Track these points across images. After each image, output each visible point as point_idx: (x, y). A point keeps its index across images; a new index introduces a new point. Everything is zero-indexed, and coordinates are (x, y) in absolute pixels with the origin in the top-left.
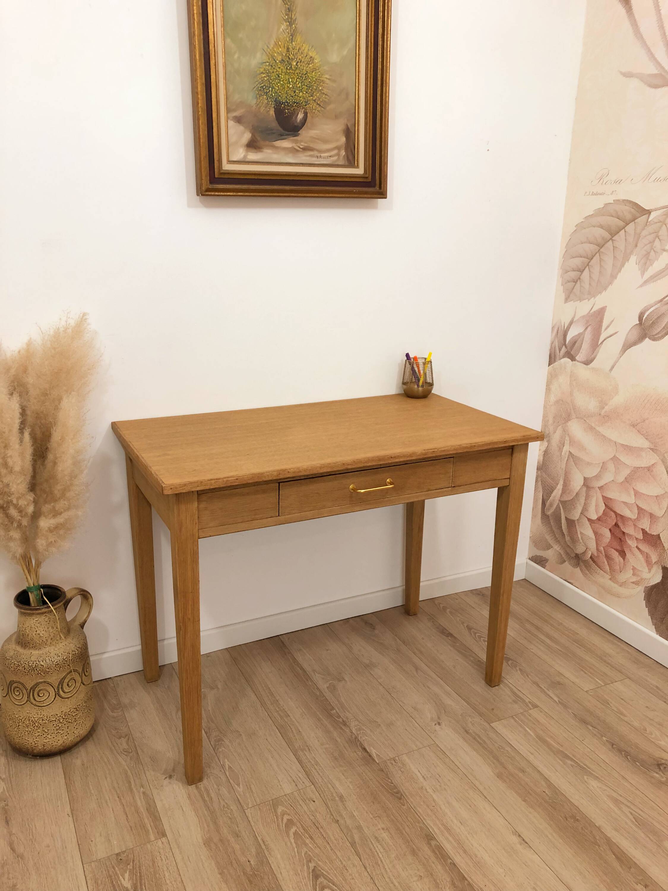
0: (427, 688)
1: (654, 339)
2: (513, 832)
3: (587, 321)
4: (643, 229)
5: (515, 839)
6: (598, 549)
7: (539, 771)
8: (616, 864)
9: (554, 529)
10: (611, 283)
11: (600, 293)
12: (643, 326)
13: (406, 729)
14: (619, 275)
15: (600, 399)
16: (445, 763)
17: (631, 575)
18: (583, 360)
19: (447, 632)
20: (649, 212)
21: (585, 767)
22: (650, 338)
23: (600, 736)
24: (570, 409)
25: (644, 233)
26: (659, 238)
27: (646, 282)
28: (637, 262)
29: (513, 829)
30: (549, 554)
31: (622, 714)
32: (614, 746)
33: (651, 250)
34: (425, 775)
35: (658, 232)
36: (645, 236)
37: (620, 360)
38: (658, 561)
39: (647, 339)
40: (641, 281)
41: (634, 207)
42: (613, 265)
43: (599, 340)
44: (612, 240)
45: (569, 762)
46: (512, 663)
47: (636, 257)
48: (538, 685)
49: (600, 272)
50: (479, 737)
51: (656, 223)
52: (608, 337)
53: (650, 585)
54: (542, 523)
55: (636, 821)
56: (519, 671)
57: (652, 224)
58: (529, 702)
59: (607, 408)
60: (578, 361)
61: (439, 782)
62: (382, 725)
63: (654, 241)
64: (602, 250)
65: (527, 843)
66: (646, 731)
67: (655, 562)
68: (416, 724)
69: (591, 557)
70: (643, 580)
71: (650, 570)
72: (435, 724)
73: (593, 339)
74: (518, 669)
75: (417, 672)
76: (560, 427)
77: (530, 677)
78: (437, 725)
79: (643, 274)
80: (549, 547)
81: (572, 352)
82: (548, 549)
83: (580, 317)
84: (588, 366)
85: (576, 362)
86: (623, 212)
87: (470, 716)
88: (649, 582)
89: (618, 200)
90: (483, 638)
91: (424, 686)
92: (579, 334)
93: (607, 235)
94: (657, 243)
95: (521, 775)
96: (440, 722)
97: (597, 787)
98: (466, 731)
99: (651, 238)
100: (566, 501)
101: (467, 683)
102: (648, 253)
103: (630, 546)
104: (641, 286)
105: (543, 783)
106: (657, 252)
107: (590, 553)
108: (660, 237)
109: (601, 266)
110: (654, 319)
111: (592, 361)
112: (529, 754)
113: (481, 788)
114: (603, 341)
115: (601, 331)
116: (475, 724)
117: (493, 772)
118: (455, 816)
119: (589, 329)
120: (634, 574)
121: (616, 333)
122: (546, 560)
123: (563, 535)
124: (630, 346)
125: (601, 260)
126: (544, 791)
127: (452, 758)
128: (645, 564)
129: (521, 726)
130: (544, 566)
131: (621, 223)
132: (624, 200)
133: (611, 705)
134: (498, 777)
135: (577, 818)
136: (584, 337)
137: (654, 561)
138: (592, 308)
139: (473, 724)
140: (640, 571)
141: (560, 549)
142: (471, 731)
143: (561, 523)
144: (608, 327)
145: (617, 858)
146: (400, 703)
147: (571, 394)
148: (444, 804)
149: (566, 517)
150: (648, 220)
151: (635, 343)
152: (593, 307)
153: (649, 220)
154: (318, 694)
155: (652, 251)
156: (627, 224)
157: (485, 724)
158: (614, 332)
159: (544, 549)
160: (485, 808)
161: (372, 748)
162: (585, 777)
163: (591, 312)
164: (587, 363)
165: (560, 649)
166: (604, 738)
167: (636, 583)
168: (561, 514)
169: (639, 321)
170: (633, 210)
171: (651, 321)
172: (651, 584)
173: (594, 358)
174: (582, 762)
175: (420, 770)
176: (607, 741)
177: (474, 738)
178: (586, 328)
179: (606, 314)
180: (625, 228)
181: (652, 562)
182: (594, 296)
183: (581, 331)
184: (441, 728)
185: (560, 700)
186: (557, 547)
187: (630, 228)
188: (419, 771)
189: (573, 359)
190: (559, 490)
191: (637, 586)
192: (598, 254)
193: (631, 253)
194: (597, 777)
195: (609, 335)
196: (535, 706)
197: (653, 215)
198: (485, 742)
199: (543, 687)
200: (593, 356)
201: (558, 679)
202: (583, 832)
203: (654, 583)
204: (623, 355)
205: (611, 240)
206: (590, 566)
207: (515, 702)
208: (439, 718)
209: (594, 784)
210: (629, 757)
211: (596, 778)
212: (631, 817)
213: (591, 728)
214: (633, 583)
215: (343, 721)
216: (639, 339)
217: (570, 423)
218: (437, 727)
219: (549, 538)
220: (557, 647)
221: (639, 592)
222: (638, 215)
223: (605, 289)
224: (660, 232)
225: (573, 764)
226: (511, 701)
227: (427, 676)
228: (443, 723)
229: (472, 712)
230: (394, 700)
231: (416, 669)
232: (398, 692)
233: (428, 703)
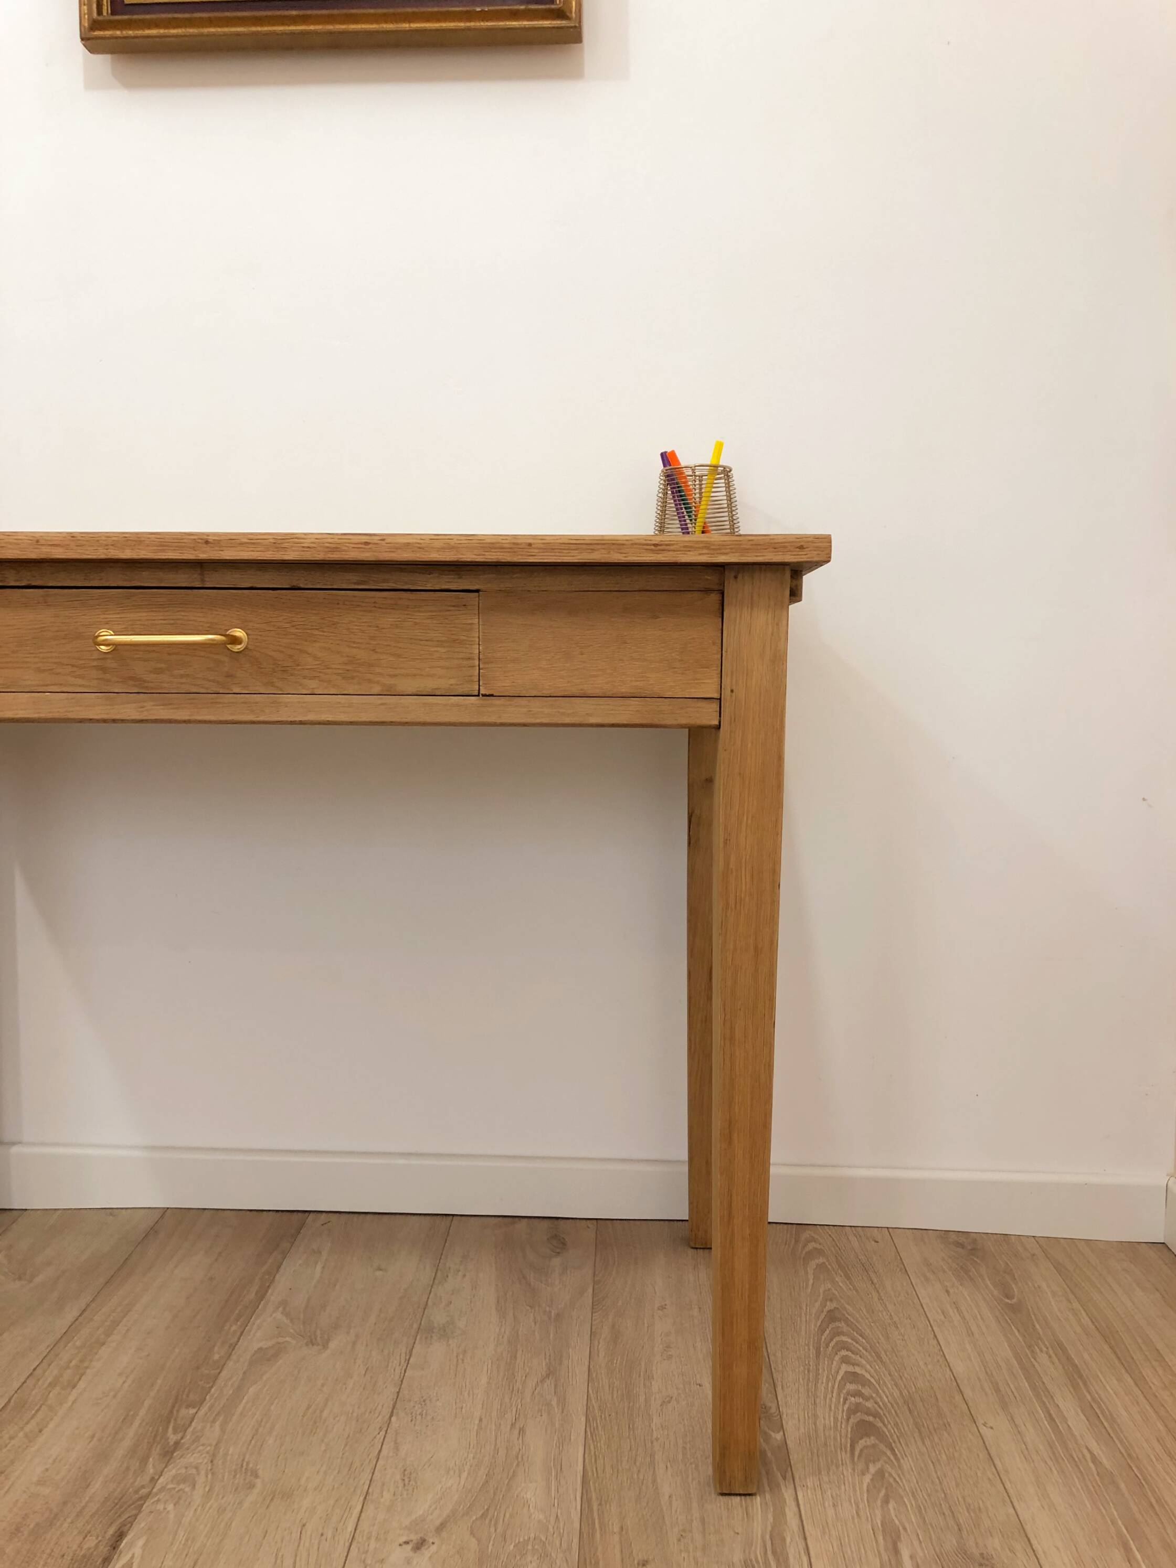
0: (516, 1432)
13: (304, 1525)
46: (874, 1446)
48: (894, 1542)
56: (867, 1479)
62: (256, 1490)
68: (353, 1520)
72: (407, 1543)
74: (873, 1469)
75: (540, 1382)
77: (892, 1505)
78: (409, 1547)
87: (544, 1557)
91: (513, 1425)
96: (431, 1541)
101: (652, 1456)
146: (388, 1446)
154: (216, 1357)
161: (141, 1543)
165: (1102, 1457)
184: (409, 1561)
199: (905, 1554)
201: (995, 1544)
208: (440, 1528)
215: (177, 1444)
218: (400, 1554)
220: (1094, 1446)
226: (736, 1558)
227: (554, 1403)
228: (434, 1548)
229: (564, 1546)
230: (383, 1433)
231: (548, 1376)
232: (419, 1417)
233: (465, 1475)
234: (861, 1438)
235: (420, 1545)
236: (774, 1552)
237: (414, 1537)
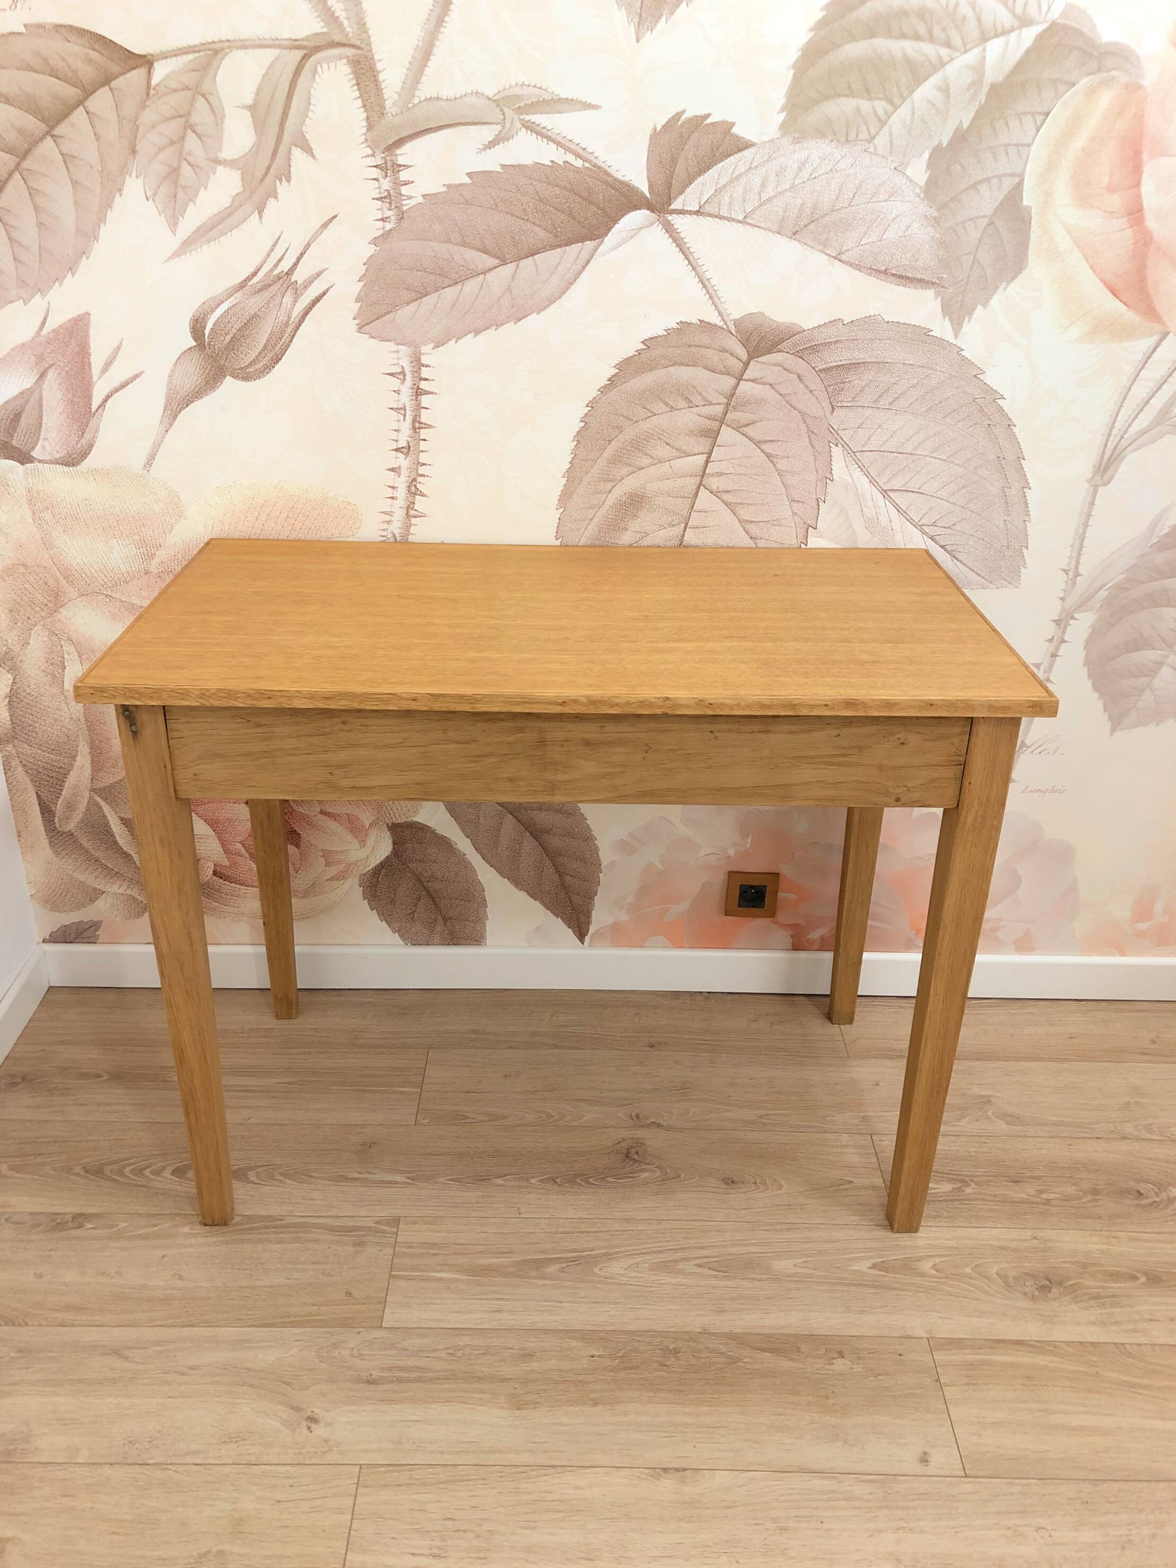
0: (192, 1372)
1: (246, 375)
2: (652, 1476)
3: (40, 358)
4: (143, 106)
5: (667, 1485)
6: (227, 851)
7: (545, 1331)
8: (783, 1363)
9: (98, 854)
10: (83, 252)
11: (59, 279)
12: (208, 351)
13: (278, 1501)
14: (104, 232)
15: (136, 537)
16: (424, 1484)
17: (323, 867)
18: (58, 456)
19: (68, 1218)
20: (146, 62)
21: (575, 1254)
22: (236, 377)
23: (526, 1184)
24: (56, 581)
25: (148, 117)
26: (194, 131)
27: (187, 245)
28: (149, 194)
29: (647, 1471)
30: (101, 908)
31: (497, 1117)
32: (559, 1180)
33: (180, 161)
34: (430, 1549)
35: (189, 114)
36: (154, 126)
37: (165, 440)
38: (378, 819)
39: (228, 378)
40: (174, 243)
41: (96, 47)
42: (77, 203)
43: (89, 398)
44: (53, 136)
45: (552, 1269)
46: (258, 1173)
47: (141, 180)
48: (347, 1179)
49: (40, 225)
50: (402, 1369)
51: (175, 91)
52: (116, 391)
53: (371, 867)
54: (57, 853)
55: (717, 1271)
57: (165, 95)
58: (378, 1223)
59: (161, 554)
60: (40, 461)
61: (465, 1531)
62: (227, 1547)
63: (183, 138)
64: (26, 164)
65: (684, 1470)
66: (553, 1116)
67: (371, 824)
68: (279, 1468)
69: (215, 873)
70: (352, 866)
71: (363, 843)
72: (309, 1428)
73: (71, 401)
74: (280, 1178)
75: (127, 1359)
76: (39, 627)
77: (313, 1174)
78: (313, 1426)
79: (173, 224)
80: (94, 895)
81: (14, 443)
82: (92, 900)
83: (14, 349)
84: (79, 468)
85: (36, 464)
86: (63, 59)
87: (335, 1346)
88: (368, 864)
89: (41, 26)
90: (145, 1169)
91: (183, 1374)
92: (22, 393)
93: (32, 124)
94: (192, 142)
95: (535, 1365)
96: (309, 1414)
97: (625, 1270)
98: (369, 1382)
99: (172, 128)
100: (112, 786)
102: (174, 173)
103: (304, 817)
104: (177, 254)
105: (573, 1343)
106: (198, 167)
107: (211, 865)
108: (196, 128)
109: (36, 207)
110: (234, 331)
111: (84, 454)
112: (498, 1316)
113: (525, 1458)
114: (105, 400)
115: (91, 377)
116: (363, 1352)
117: (502, 1408)
118: (567, 1559)
119: (51, 375)
120: (328, 864)
121: (136, 377)
122: (96, 925)
123: (126, 856)
124: (187, 401)
125: (32, 192)
126: (591, 1354)
127: (420, 1459)
128: (349, 837)
129: (423, 1280)
130: (92, 940)
131: (70, 92)
132: (58, 27)
133: (470, 1115)
134: (519, 1409)
135: (671, 1348)
136: (41, 399)
137: (367, 824)
138: (44, 323)
139: (361, 1356)
140: (342, 852)
141: (128, 887)
142: (375, 1374)
143: (113, 835)
144: (108, 365)
145: (773, 1351)
146: (189, 1460)
147: (47, 544)
148: (527, 1561)
149: (122, 819)
150: (149, 82)
151: (197, 394)
152: (45, 319)
153: (154, 82)
155: (184, 164)
156: (88, 93)
157: (377, 1334)
158: (131, 375)
159: (80, 906)
160: (577, 1488)
162: (596, 1270)
163: (44, 332)
164: (72, 460)
165: (287, 1080)
166: (533, 1181)
167: (340, 877)
168: (105, 816)
169: (195, 340)
170: (94, 55)
171: (228, 337)
172: (373, 865)
173: (90, 447)
174: (565, 1252)
175: (412, 1551)
176: (540, 1181)
177: (400, 1380)
178: (43, 375)
179: (93, 333)
180: (87, 103)
181: (363, 826)
182: (42, 291)
183: (28, 382)
184: (328, 1424)
185: (409, 1175)
186: (117, 888)
187: (101, 100)
188: (413, 1554)
189: (24, 458)
190: (82, 768)
191: (343, 881)
192: (17, 176)
193: (124, 171)
194: (604, 1254)
195: (116, 384)
196: (395, 1222)
197: (160, 71)
198: (419, 1368)
200: (83, 441)
201: (354, 1139)
202: (703, 1360)
203: (378, 862)
204: (171, 425)
205: (49, 138)
206: (218, 890)
207: (361, 1244)
208: (296, 1409)
209: (616, 1268)
210: (591, 1180)
211: (608, 1257)
212: (706, 1271)
213: (499, 1181)
214: (332, 879)
216: (207, 382)
217: (64, 612)
218: (320, 1431)
219: (89, 878)
220: (278, 1080)
221: (352, 889)
222: (115, 68)
223: (72, 268)
224: (194, 114)
225: (559, 1266)
226: (351, 1249)
227: (159, 1348)
228: (317, 1411)
229: (328, 1335)
230: (170, 1467)
231: (117, 1354)
232: (153, 1443)
233: (238, 1401)
234: (248, 1178)
235: (313, 1420)
236: (350, 1231)
237: (305, 1424)
